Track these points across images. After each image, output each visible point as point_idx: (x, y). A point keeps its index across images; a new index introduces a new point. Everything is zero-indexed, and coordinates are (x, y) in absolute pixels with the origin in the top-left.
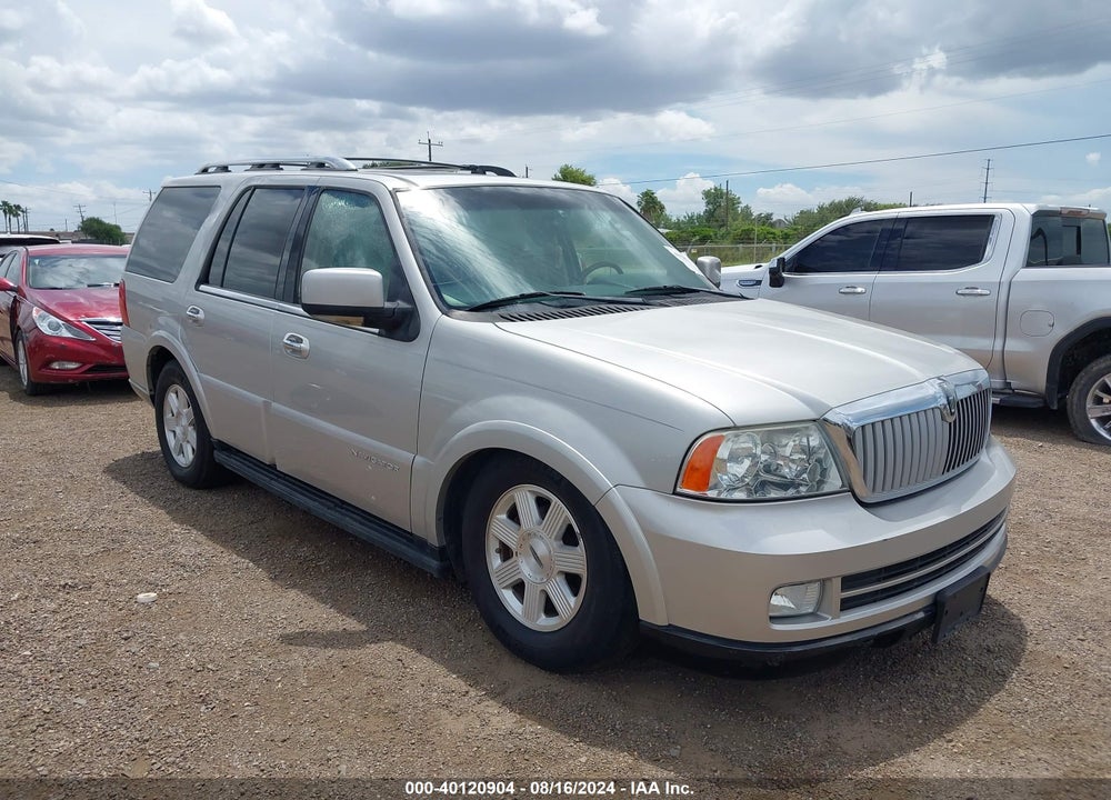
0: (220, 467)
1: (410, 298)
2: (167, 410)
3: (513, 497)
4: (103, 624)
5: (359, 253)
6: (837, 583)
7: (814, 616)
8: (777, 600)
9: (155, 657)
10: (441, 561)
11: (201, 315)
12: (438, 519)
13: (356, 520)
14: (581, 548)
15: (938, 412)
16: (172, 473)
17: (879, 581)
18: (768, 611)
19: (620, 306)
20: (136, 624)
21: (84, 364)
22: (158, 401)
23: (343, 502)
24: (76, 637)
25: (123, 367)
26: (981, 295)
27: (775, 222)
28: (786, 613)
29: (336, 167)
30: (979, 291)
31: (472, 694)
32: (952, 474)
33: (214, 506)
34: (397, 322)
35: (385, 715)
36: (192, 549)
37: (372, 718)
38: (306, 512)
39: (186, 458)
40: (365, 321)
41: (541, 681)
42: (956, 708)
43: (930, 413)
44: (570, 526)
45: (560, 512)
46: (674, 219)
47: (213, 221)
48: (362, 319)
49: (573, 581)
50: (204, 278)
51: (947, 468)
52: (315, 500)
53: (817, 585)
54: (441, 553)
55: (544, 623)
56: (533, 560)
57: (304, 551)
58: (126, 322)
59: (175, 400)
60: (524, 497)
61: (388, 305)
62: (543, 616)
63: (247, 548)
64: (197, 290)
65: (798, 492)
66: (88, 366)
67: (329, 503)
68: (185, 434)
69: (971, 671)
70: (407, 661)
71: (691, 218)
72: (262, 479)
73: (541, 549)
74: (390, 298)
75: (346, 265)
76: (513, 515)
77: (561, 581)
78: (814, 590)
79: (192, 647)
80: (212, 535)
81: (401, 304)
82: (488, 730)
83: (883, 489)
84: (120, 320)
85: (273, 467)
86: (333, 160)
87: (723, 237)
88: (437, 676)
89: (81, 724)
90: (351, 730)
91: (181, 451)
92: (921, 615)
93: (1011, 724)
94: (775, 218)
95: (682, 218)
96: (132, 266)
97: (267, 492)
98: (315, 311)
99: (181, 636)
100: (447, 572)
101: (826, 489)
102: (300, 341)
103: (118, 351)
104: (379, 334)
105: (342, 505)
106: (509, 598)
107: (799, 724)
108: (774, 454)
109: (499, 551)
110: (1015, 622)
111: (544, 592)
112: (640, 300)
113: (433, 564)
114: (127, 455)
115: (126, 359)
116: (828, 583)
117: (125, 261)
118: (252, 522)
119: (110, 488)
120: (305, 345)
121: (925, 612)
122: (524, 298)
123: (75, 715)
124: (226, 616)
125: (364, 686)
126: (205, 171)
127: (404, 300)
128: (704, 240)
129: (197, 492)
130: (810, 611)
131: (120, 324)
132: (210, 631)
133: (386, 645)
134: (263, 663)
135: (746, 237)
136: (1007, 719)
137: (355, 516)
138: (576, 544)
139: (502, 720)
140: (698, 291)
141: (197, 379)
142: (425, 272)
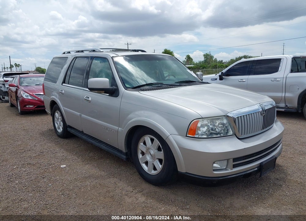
0: (69, 132)
1: (117, 86)
2: (55, 117)
3: (144, 139)
4: (37, 174)
5: (103, 74)
6: (232, 160)
7: (226, 169)
8: (215, 165)
9: (51, 183)
10: (126, 156)
11: (63, 92)
12: (125, 145)
13: (104, 146)
14: (162, 152)
15: (260, 113)
16: (57, 134)
17: (244, 160)
18: (213, 168)
19: (173, 86)
20: (46, 174)
21: (35, 106)
22: (53, 115)
23: (101, 141)
24: (30, 178)
25: (44, 106)
26: (278, 81)
27: (224, 63)
28: (218, 169)
29: (98, 51)
30: (277, 80)
31: (134, 192)
32: (265, 130)
33: (68, 143)
34: (113, 92)
35: (110, 198)
36: (61, 154)
37: (107, 198)
38: (92, 144)
39: (60, 130)
40: (105, 92)
41: (153, 188)
42: (267, 195)
43: (257, 113)
44: (159, 146)
45: (157, 142)
46: (195, 63)
47: (66, 67)
48: (104, 91)
49: (160, 161)
50: (64, 82)
51: (263, 128)
52: (93, 141)
53: (226, 161)
54: (126, 154)
55: (153, 172)
56: (150, 155)
57: (91, 154)
58: (44, 94)
59: (57, 115)
60: (147, 138)
61: (111, 88)
62: (153, 171)
63: (76, 154)
64: (62, 85)
65: (221, 135)
66: (36, 106)
67: (97, 141)
68: (60, 124)
69: (272, 185)
70: (117, 183)
71: (200, 62)
72: (80, 135)
73: (152, 152)
74: (112, 86)
75: (100, 77)
76: (145, 143)
77: (157, 161)
78: (226, 162)
79: (60, 180)
80: (67, 150)
81: (114, 87)
82: (138, 201)
83: (244, 134)
84: (43, 94)
85: (83, 132)
86: (97, 49)
87: (209, 67)
88: (125, 187)
89: (30, 200)
90: (101, 202)
91: (59, 128)
92: (256, 169)
93: (282, 199)
94: (223, 61)
95: (197, 62)
96: (46, 79)
97: (82, 139)
98: (92, 90)
99: (58, 177)
100: (128, 159)
101: (229, 134)
102: (88, 98)
103: (42, 102)
104: (109, 96)
105: (101, 142)
106: (144, 166)
107: (223, 199)
108: (214, 125)
109: (141, 153)
110: (285, 171)
111: (153, 164)
112: (179, 84)
113: (124, 157)
114: (45, 130)
115: (45, 104)
116: (229, 160)
117: (44, 78)
118: (78, 147)
119: (41, 138)
120: (90, 99)
121: (257, 168)
122: (147, 85)
123: (29, 198)
124: (70, 172)
125: (105, 190)
126: (64, 53)
127: (115, 86)
128: (203, 68)
129: (63, 139)
130: (225, 168)
131: (43, 95)
132: (65, 176)
133: (111, 179)
134: (79, 184)
135: (215, 67)
136: (281, 198)
137: (104, 145)
138: (161, 151)
139: (142, 199)
140: (195, 82)
141: (63, 109)
142: (120, 78)
